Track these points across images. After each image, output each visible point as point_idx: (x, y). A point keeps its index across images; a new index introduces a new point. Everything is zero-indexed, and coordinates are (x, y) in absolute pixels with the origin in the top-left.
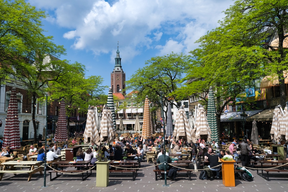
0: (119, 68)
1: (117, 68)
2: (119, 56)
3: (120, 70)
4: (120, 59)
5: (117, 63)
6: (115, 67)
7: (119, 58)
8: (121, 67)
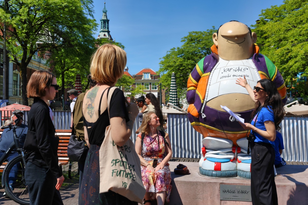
0: (106, 34)
1: (104, 33)
2: (106, 16)
3: (107, 36)
4: (108, 21)
5: (104, 26)
6: (100, 32)
7: (106, 19)
8: (108, 32)
